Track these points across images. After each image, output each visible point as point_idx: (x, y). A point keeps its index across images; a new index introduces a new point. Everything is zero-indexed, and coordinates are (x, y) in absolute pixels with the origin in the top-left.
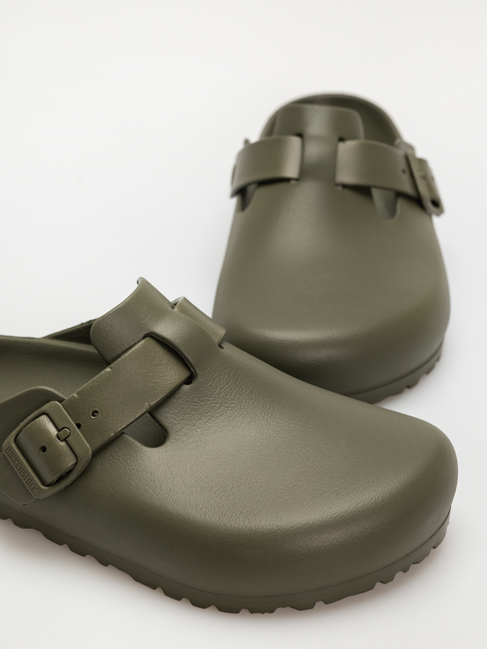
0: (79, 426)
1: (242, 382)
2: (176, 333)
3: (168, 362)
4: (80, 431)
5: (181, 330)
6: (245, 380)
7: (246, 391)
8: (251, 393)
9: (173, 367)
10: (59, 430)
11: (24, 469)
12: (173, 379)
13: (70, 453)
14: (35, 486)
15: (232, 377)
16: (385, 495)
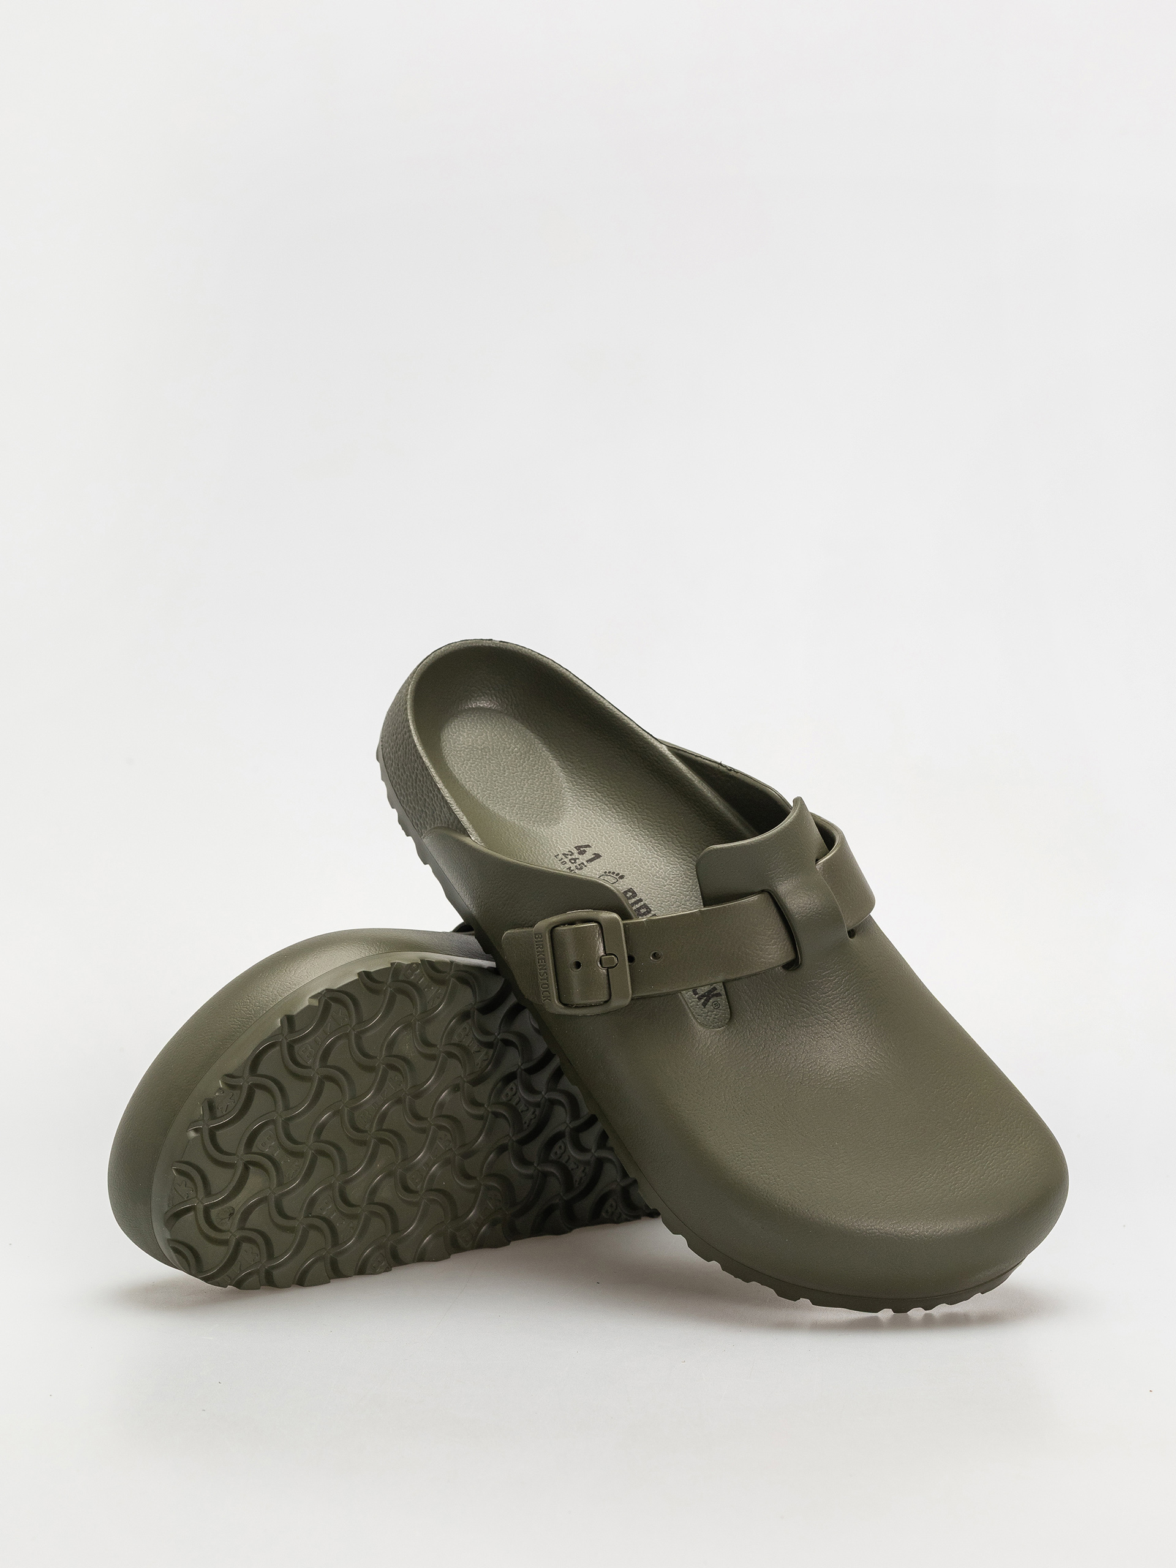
0: (631, 959)
1: (853, 995)
2: (802, 905)
3: (775, 934)
4: (629, 965)
5: (809, 902)
6: (859, 993)
7: (851, 1009)
8: (857, 1013)
9: (777, 943)
10: (606, 954)
11: (545, 969)
12: (770, 958)
13: (606, 986)
14: (549, 997)
15: (844, 983)
16: (937, 1231)
